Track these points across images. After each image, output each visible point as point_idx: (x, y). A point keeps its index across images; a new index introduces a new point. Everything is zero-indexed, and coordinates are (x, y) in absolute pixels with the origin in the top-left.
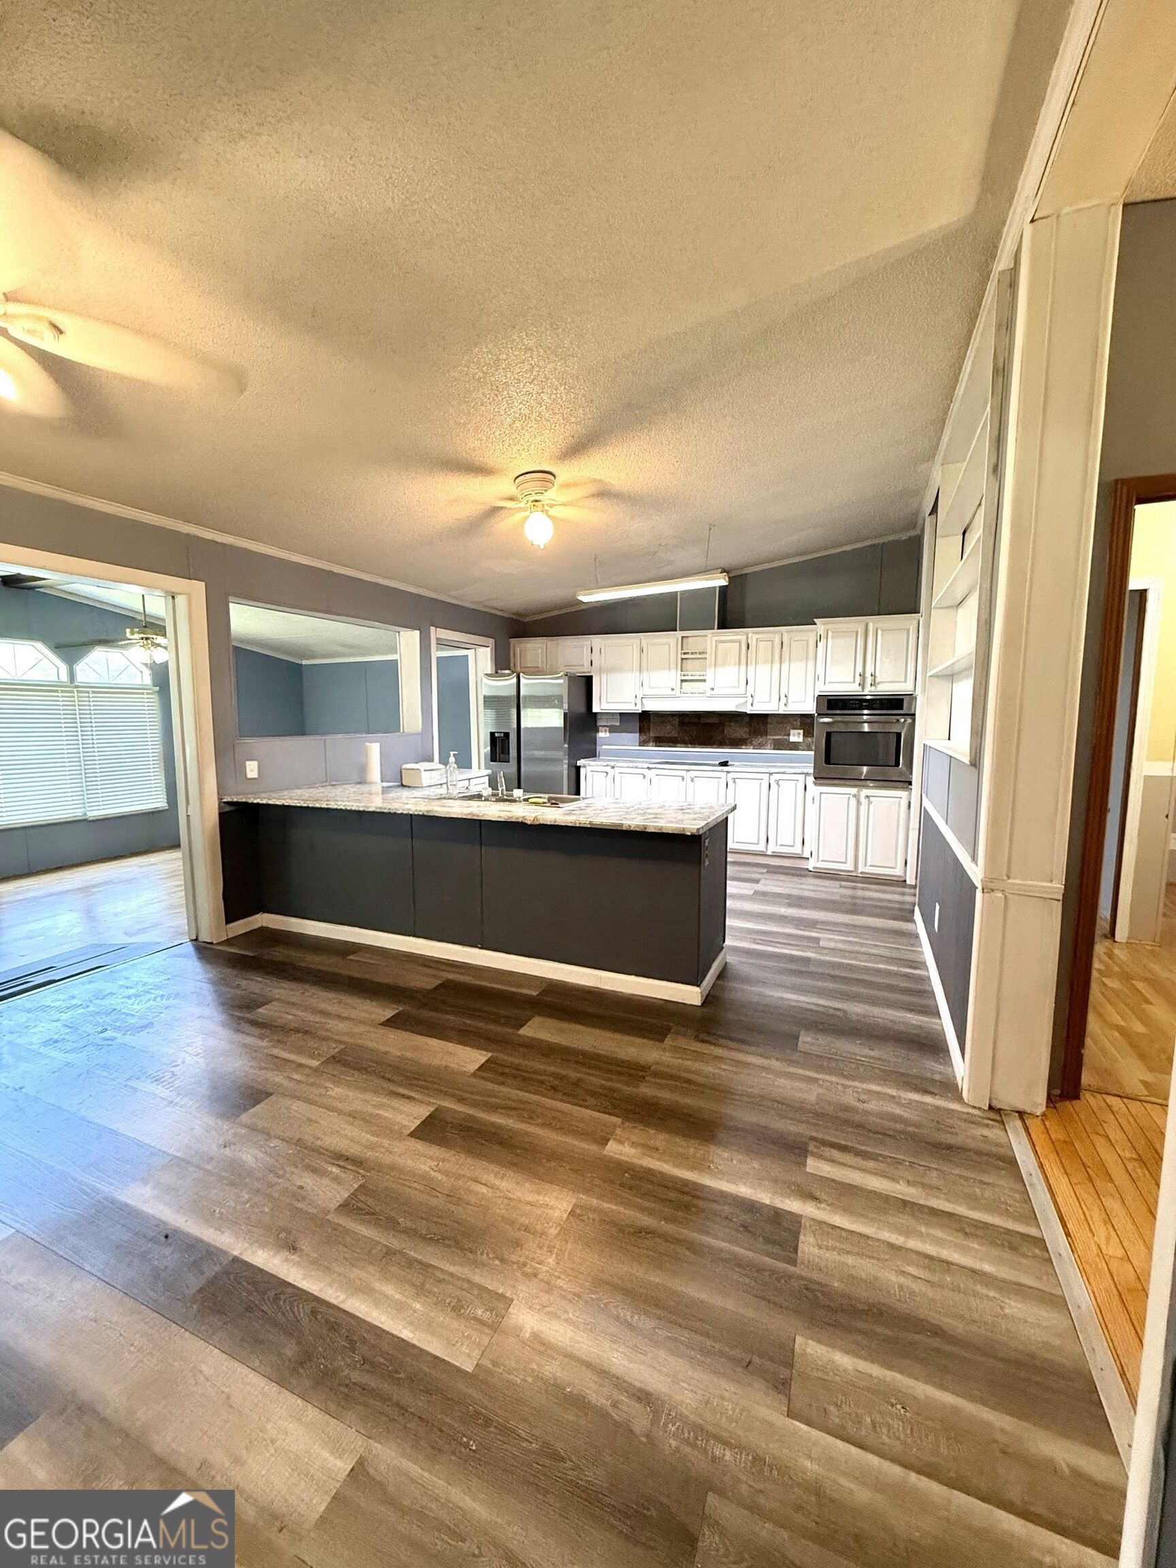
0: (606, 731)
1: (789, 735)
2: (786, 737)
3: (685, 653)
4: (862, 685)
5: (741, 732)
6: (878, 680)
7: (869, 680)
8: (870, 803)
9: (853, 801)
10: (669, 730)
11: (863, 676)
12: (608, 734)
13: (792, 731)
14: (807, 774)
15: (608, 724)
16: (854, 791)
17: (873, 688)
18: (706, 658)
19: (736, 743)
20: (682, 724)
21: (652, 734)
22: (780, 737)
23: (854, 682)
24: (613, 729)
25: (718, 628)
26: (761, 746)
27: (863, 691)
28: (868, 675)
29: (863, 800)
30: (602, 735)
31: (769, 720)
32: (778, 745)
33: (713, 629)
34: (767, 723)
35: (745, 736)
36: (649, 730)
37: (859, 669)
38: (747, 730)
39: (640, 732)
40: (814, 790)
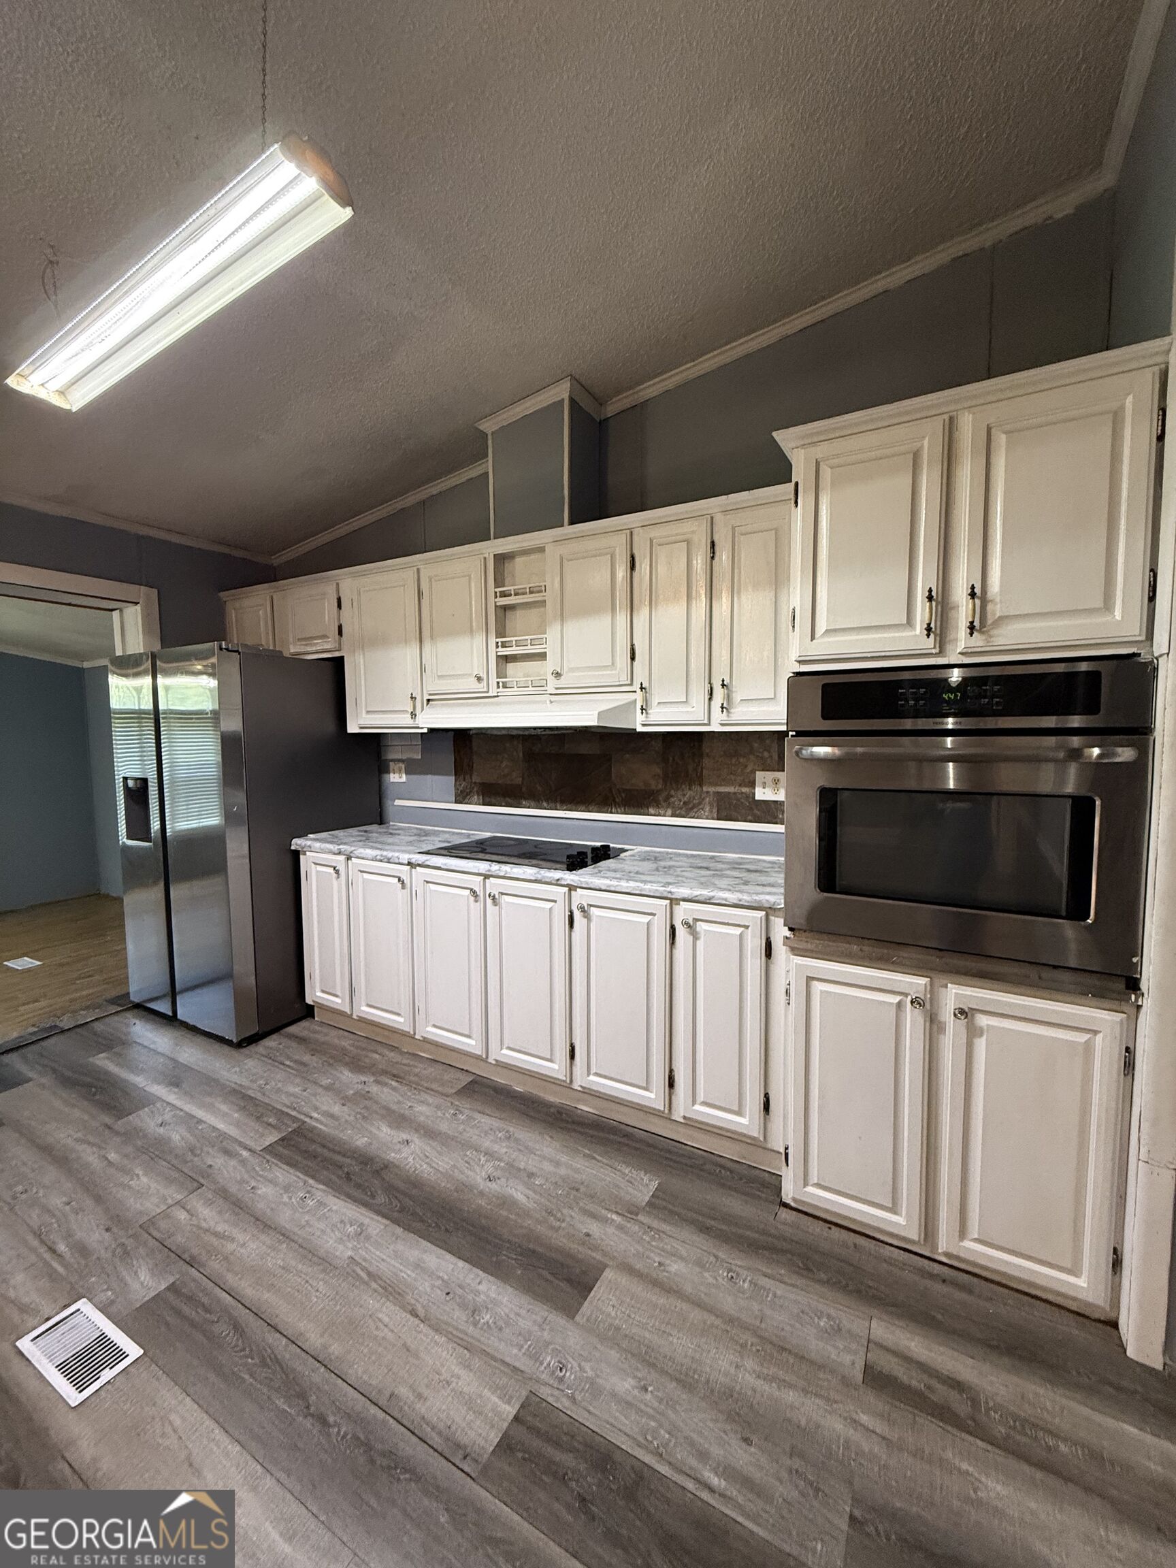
0: (400, 772)
1: (753, 784)
2: (744, 790)
3: (503, 595)
4: (938, 629)
5: (646, 774)
6: (995, 611)
7: (963, 610)
8: (973, 1032)
9: (913, 1019)
10: (509, 770)
11: (939, 599)
12: (404, 778)
13: (760, 775)
14: (770, 911)
15: (404, 758)
16: (917, 983)
17: (978, 641)
18: (542, 603)
19: (637, 801)
20: (530, 757)
21: (476, 779)
22: (731, 789)
23: (910, 622)
24: (412, 768)
25: (572, 523)
26: (688, 810)
27: (941, 653)
28: (960, 594)
29: (947, 1015)
30: (396, 778)
31: (706, 748)
32: (731, 808)
33: (562, 526)
34: (701, 756)
35: (657, 785)
36: (471, 768)
37: (925, 579)
38: (659, 771)
39: (456, 775)
40: (788, 964)
